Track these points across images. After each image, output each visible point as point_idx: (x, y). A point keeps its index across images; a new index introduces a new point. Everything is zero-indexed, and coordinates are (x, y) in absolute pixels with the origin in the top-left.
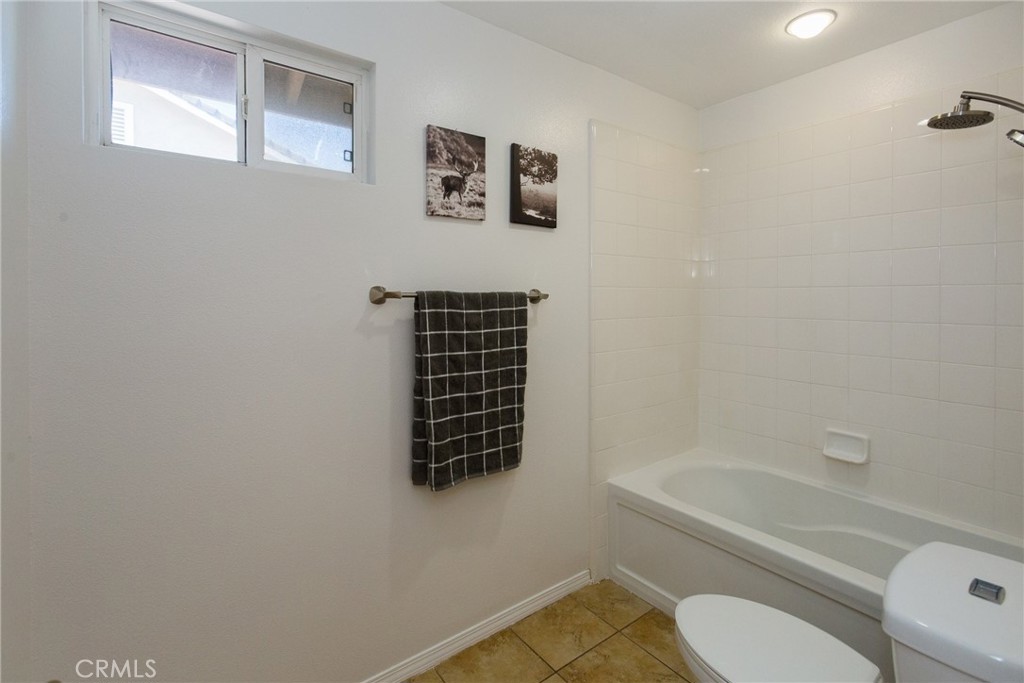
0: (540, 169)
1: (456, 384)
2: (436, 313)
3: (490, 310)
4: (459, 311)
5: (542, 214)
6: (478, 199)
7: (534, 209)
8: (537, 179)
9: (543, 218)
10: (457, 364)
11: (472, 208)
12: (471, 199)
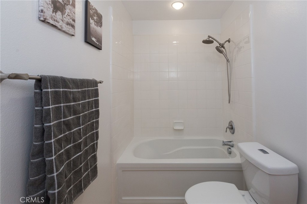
0: (97, 19)
1: (67, 140)
2: (55, 91)
3: (84, 89)
4: (69, 90)
5: (97, 41)
6: (72, 22)
7: (95, 38)
8: (96, 23)
9: (98, 44)
10: (68, 126)
11: (69, 26)
12: (68, 21)
